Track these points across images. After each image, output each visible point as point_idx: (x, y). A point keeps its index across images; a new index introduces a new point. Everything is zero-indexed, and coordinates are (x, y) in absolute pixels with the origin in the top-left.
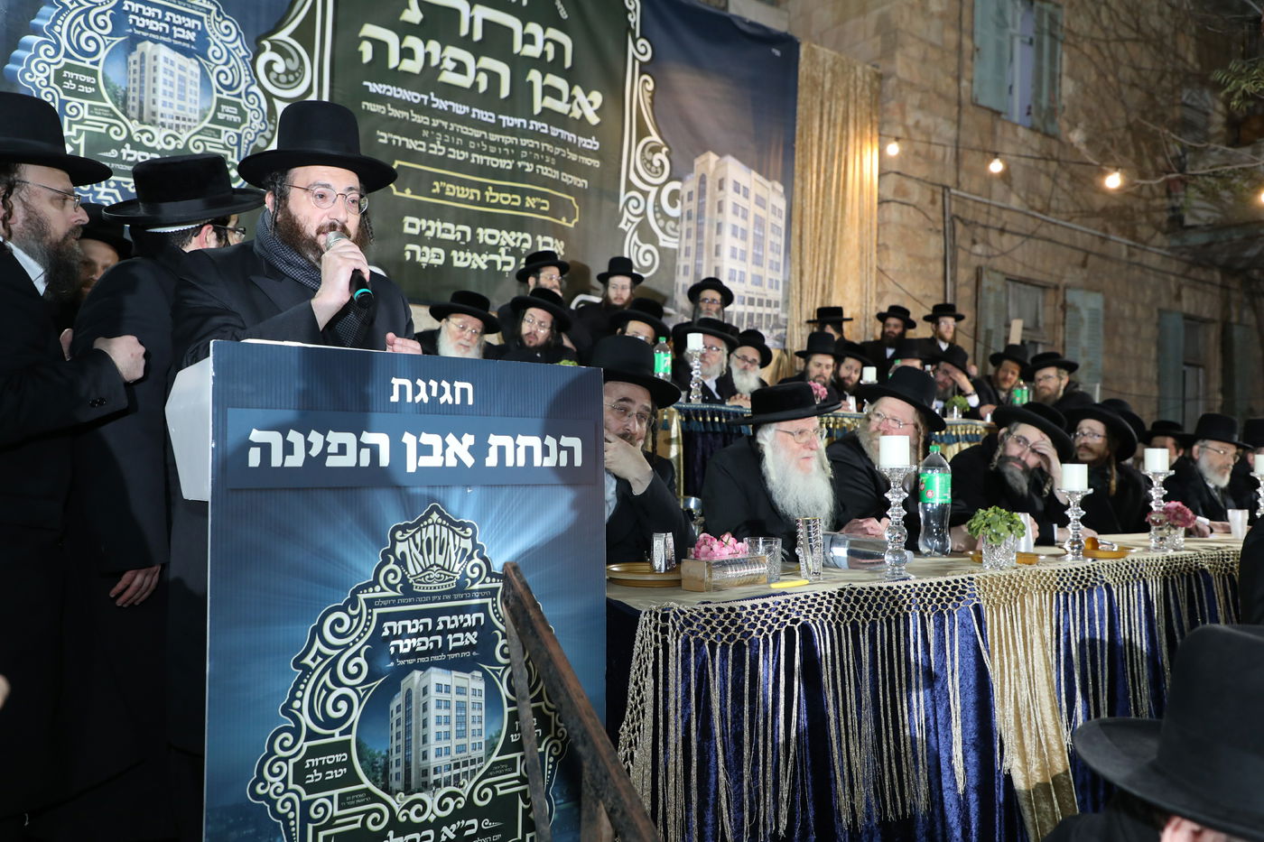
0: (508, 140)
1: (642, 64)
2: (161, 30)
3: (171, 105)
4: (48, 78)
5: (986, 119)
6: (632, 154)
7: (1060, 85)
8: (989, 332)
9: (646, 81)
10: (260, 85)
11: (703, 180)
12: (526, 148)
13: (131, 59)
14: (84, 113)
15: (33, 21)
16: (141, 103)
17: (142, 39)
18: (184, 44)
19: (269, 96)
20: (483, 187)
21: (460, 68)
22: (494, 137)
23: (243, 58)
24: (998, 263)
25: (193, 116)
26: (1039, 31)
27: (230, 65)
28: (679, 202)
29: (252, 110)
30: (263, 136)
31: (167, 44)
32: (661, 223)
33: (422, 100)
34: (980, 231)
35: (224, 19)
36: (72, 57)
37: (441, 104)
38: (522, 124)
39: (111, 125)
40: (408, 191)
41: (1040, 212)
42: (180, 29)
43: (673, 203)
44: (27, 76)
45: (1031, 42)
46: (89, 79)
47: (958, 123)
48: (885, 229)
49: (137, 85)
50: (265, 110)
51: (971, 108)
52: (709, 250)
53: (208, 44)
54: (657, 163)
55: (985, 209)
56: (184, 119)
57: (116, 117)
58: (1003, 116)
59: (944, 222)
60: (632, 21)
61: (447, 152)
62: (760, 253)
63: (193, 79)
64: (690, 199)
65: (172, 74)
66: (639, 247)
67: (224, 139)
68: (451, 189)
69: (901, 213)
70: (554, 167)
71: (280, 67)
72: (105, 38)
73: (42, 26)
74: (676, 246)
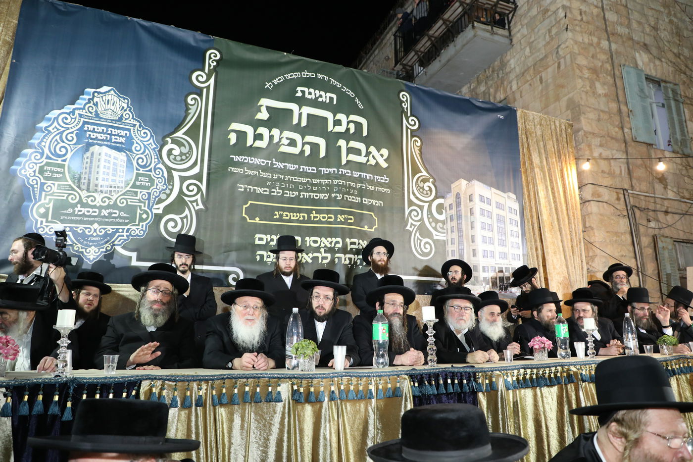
0: (325, 181)
1: (412, 131)
2: (105, 138)
3: (107, 180)
4: (34, 172)
5: (644, 149)
6: (411, 185)
7: (687, 127)
8: (668, 275)
9: (415, 141)
10: (164, 163)
11: (458, 196)
12: (338, 185)
13: (85, 156)
14: (55, 189)
15: (30, 141)
16: (89, 180)
17: (93, 144)
18: (118, 145)
19: (169, 170)
20: (309, 212)
21: (293, 143)
22: (315, 181)
23: (154, 149)
24: (667, 232)
25: (120, 185)
26: (667, 98)
27: (145, 154)
28: (444, 211)
29: (158, 178)
30: (165, 193)
31: (107, 146)
32: (433, 224)
33: (267, 163)
34: (651, 213)
35: (144, 129)
36: (51, 158)
37: (280, 165)
38: (334, 171)
39: (70, 194)
40: (257, 219)
41: (689, 199)
42: (116, 137)
43: (440, 212)
44: (23, 172)
45: (663, 106)
46: (59, 170)
47: (627, 152)
48: (589, 217)
49: (87, 171)
50: (166, 177)
51: (633, 144)
52: (467, 239)
53: (133, 143)
54: (427, 188)
55: (652, 200)
56: (115, 187)
57: (73, 190)
58: (654, 146)
59: (627, 210)
60: (405, 107)
61: (283, 193)
62: (504, 238)
63: (122, 163)
64: (451, 208)
65: (109, 162)
66: (421, 241)
67: (139, 196)
68: (286, 215)
69: (598, 207)
70: (356, 196)
71: (176, 152)
72: (71, 146)
73: (34, 144)
74: (445, 238)
